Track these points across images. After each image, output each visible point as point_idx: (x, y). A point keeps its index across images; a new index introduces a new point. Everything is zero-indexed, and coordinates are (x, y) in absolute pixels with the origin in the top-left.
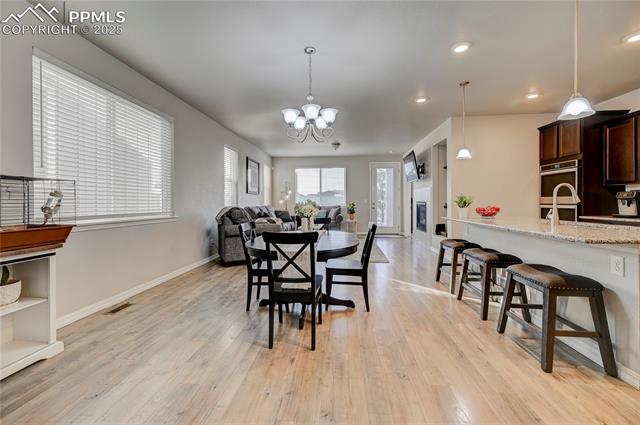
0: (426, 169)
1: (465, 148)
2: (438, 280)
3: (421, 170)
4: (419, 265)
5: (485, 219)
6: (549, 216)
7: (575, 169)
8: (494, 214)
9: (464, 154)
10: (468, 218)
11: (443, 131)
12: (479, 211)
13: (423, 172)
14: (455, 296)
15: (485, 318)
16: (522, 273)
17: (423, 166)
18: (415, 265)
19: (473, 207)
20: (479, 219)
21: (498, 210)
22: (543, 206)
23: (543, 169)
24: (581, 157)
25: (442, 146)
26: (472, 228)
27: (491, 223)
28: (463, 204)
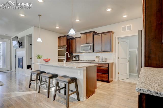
0: (23, 44)
1: (40, 38)
2: (29, 87)
3: (21, 44)
4: (19, 82)
5: (46, 63)
6: (64, 61)
7: (65, 49)
8: (49, 61)
9: (39, 40)
10: (41, 63)
11: (30, 31)
12: (44, 60)
13: (21, 45)
14: (37, 92)
15: (49, 97)
16: (60, 79)
17: (22, 42)
18: (17, 83)
19: (42, 59)
20: (44, 63)
21: (50, 60)
22: (59, 58)
23: (59, 48)
24: (66, 46)
25: (30, 36)
26: (42, 66)
27: (48, 64)
28: (39, 57)
